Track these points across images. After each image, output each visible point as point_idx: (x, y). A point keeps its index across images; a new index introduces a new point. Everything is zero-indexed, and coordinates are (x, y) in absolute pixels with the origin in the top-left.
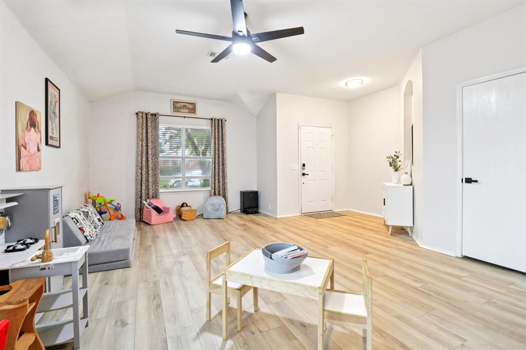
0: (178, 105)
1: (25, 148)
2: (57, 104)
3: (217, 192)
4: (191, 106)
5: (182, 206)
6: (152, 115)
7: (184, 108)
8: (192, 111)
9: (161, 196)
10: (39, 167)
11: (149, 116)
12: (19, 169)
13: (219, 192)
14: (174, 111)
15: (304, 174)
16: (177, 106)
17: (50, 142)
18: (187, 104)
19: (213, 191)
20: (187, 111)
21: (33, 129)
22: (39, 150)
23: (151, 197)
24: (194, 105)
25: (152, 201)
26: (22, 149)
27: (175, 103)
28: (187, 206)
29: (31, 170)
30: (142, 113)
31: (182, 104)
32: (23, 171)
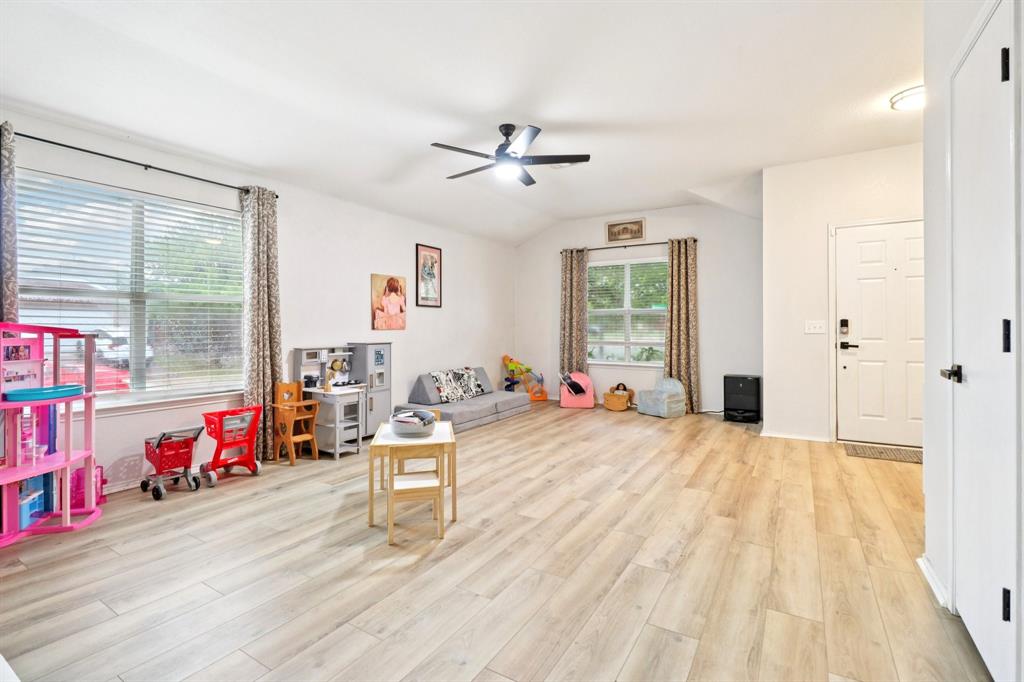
0: (616, 229)
1: (383, 310)
2: (436, 266)
3: (674, 373)
4: (635, 227)
5: (617, 388)
6: (578, 251)
7: (624, 232)
8: (637, 235)
9: (592, 370)
10: (402, 325)
11: (574, 253)
12: (373, 328)
13: (679, 372)
14: (610, 240)
15: (845, 346)
16: (614, 233)
17: (420, 303)
18: (629, 226)
19: (667, 369)
20: (628, 236)
21: (393, 294)
22: (402, 311)
23: (574, 369)
24: (639, 223)
25: (571, 375)
26: (378, 312)
27: (611, 227)
28: (625, 389)
29: (390, 328)
30: (566, 251)
31: (621, 227)
32: (378, 329)
